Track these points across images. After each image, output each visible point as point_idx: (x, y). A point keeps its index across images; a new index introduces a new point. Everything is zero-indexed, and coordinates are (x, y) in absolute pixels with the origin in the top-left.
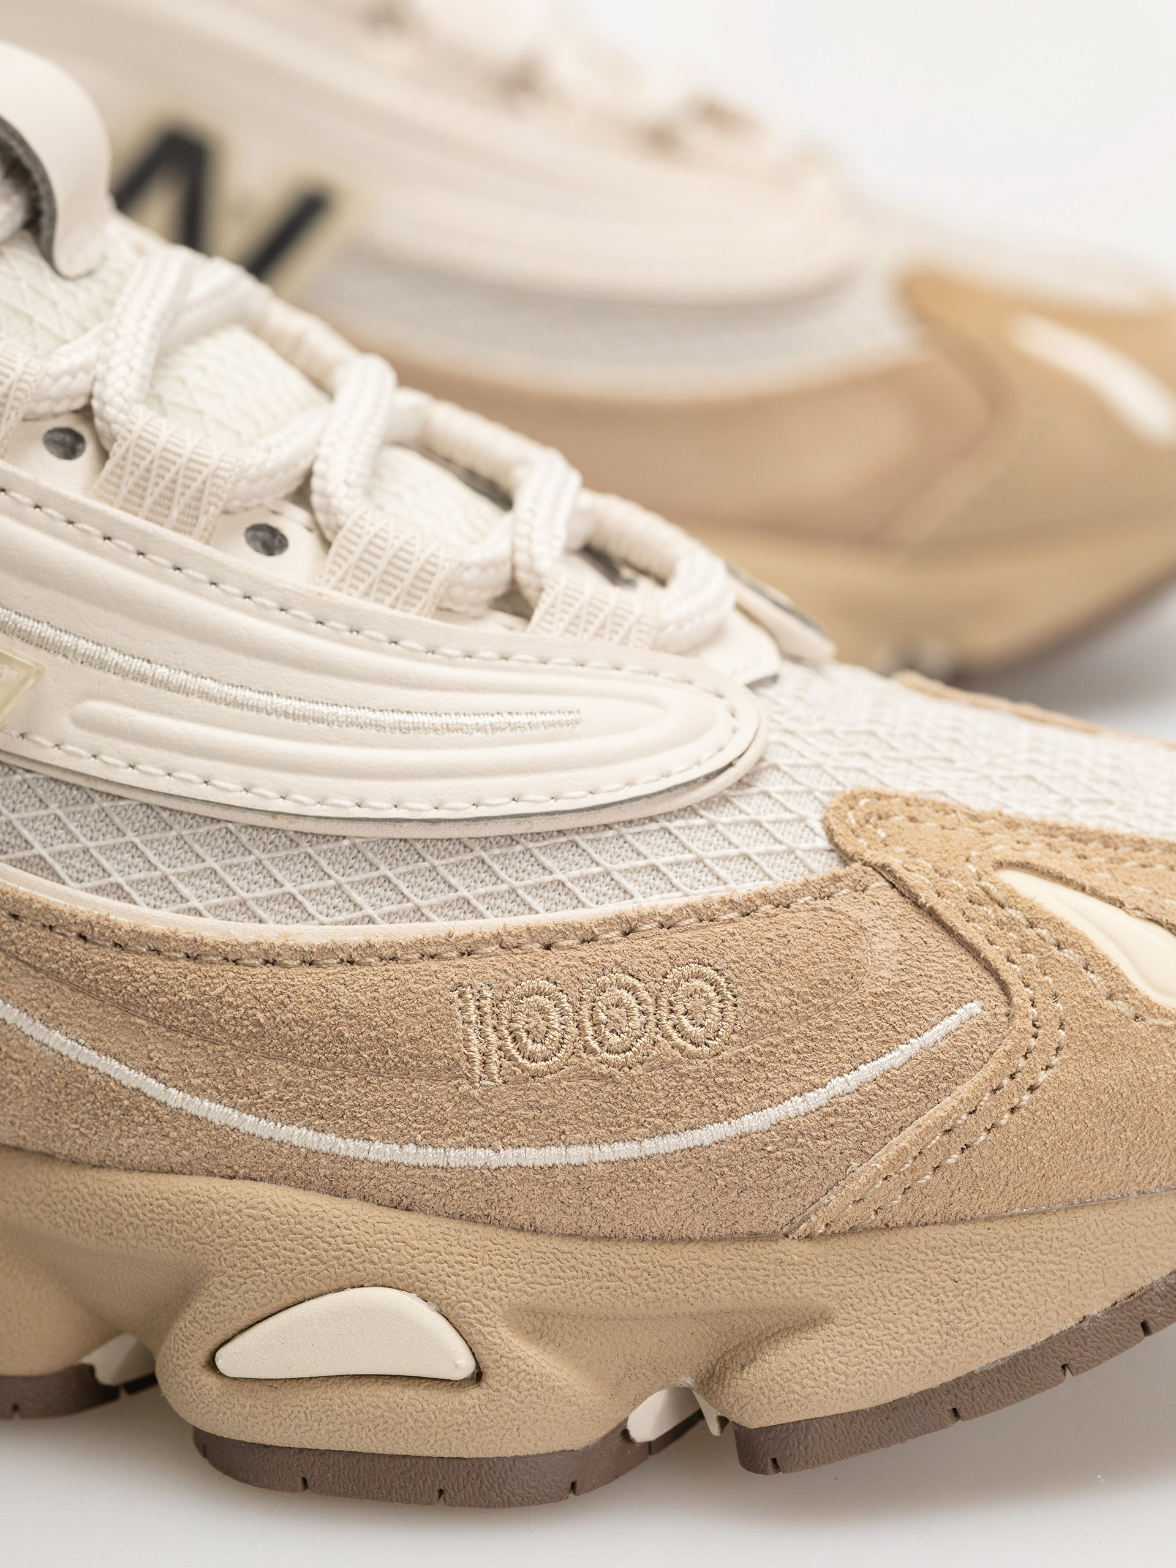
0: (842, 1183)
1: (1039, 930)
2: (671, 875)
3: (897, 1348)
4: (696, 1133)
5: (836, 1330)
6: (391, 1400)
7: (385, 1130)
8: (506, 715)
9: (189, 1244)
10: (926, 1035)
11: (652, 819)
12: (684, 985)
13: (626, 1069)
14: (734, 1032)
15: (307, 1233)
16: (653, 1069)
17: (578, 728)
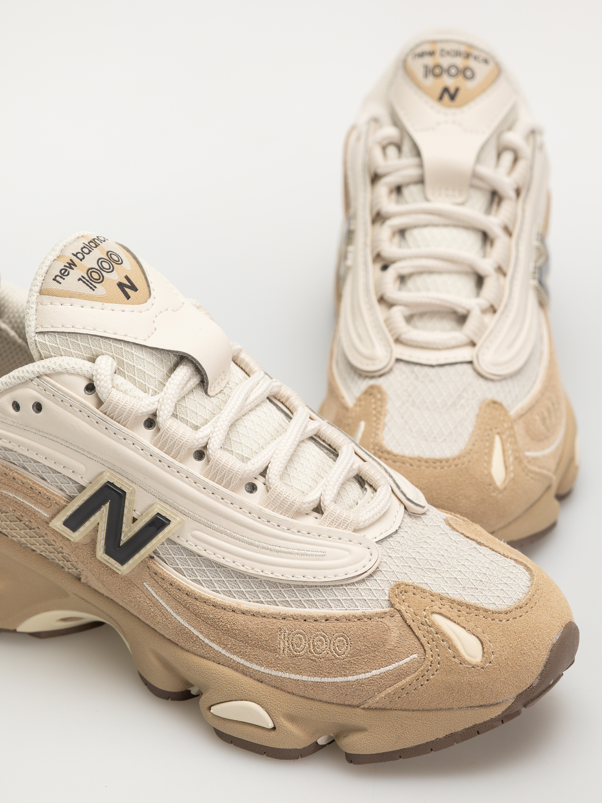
0: (373, 697)
1: (438, 635)
2: (343, 603)
3: (383, 741)
4: (336, 679)
5: (368, 733)
6: (252, 731)
7: (257, 662)
8: (306, 551)
9: (206, 679)
10: (401, 662)
11: (342, 585)
12: (338, 638)
13: (319, 659)
14: (349, 654)
15: (235, 684)
16: (326, 660)
17: (325, 557)
